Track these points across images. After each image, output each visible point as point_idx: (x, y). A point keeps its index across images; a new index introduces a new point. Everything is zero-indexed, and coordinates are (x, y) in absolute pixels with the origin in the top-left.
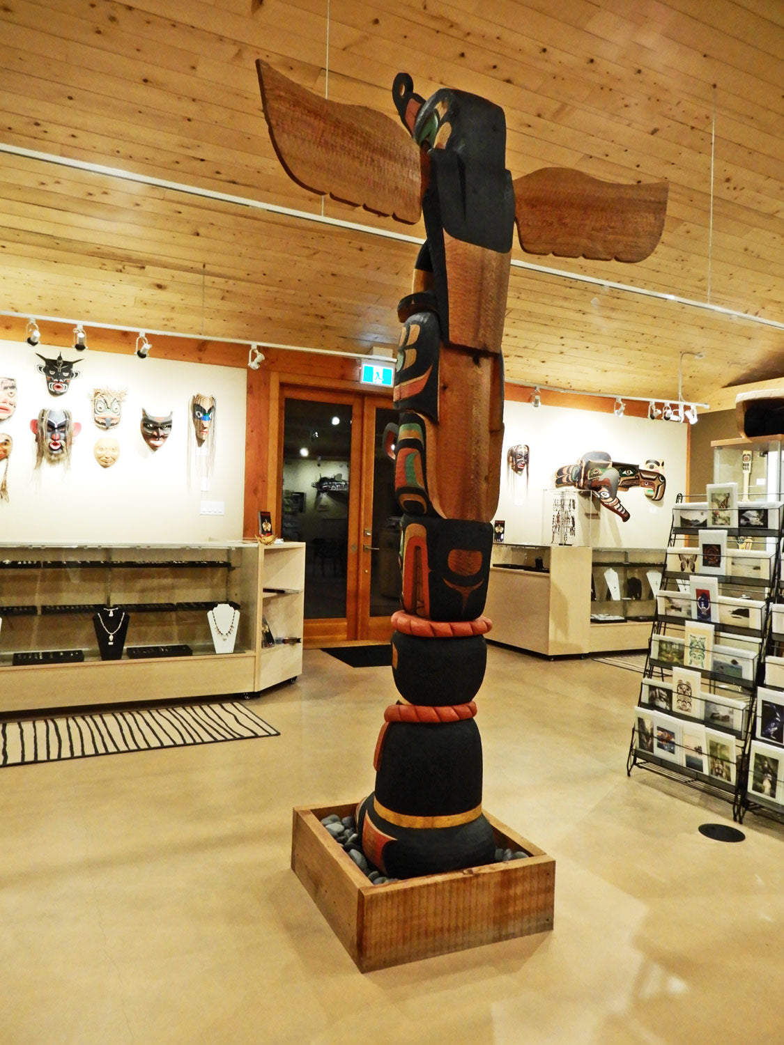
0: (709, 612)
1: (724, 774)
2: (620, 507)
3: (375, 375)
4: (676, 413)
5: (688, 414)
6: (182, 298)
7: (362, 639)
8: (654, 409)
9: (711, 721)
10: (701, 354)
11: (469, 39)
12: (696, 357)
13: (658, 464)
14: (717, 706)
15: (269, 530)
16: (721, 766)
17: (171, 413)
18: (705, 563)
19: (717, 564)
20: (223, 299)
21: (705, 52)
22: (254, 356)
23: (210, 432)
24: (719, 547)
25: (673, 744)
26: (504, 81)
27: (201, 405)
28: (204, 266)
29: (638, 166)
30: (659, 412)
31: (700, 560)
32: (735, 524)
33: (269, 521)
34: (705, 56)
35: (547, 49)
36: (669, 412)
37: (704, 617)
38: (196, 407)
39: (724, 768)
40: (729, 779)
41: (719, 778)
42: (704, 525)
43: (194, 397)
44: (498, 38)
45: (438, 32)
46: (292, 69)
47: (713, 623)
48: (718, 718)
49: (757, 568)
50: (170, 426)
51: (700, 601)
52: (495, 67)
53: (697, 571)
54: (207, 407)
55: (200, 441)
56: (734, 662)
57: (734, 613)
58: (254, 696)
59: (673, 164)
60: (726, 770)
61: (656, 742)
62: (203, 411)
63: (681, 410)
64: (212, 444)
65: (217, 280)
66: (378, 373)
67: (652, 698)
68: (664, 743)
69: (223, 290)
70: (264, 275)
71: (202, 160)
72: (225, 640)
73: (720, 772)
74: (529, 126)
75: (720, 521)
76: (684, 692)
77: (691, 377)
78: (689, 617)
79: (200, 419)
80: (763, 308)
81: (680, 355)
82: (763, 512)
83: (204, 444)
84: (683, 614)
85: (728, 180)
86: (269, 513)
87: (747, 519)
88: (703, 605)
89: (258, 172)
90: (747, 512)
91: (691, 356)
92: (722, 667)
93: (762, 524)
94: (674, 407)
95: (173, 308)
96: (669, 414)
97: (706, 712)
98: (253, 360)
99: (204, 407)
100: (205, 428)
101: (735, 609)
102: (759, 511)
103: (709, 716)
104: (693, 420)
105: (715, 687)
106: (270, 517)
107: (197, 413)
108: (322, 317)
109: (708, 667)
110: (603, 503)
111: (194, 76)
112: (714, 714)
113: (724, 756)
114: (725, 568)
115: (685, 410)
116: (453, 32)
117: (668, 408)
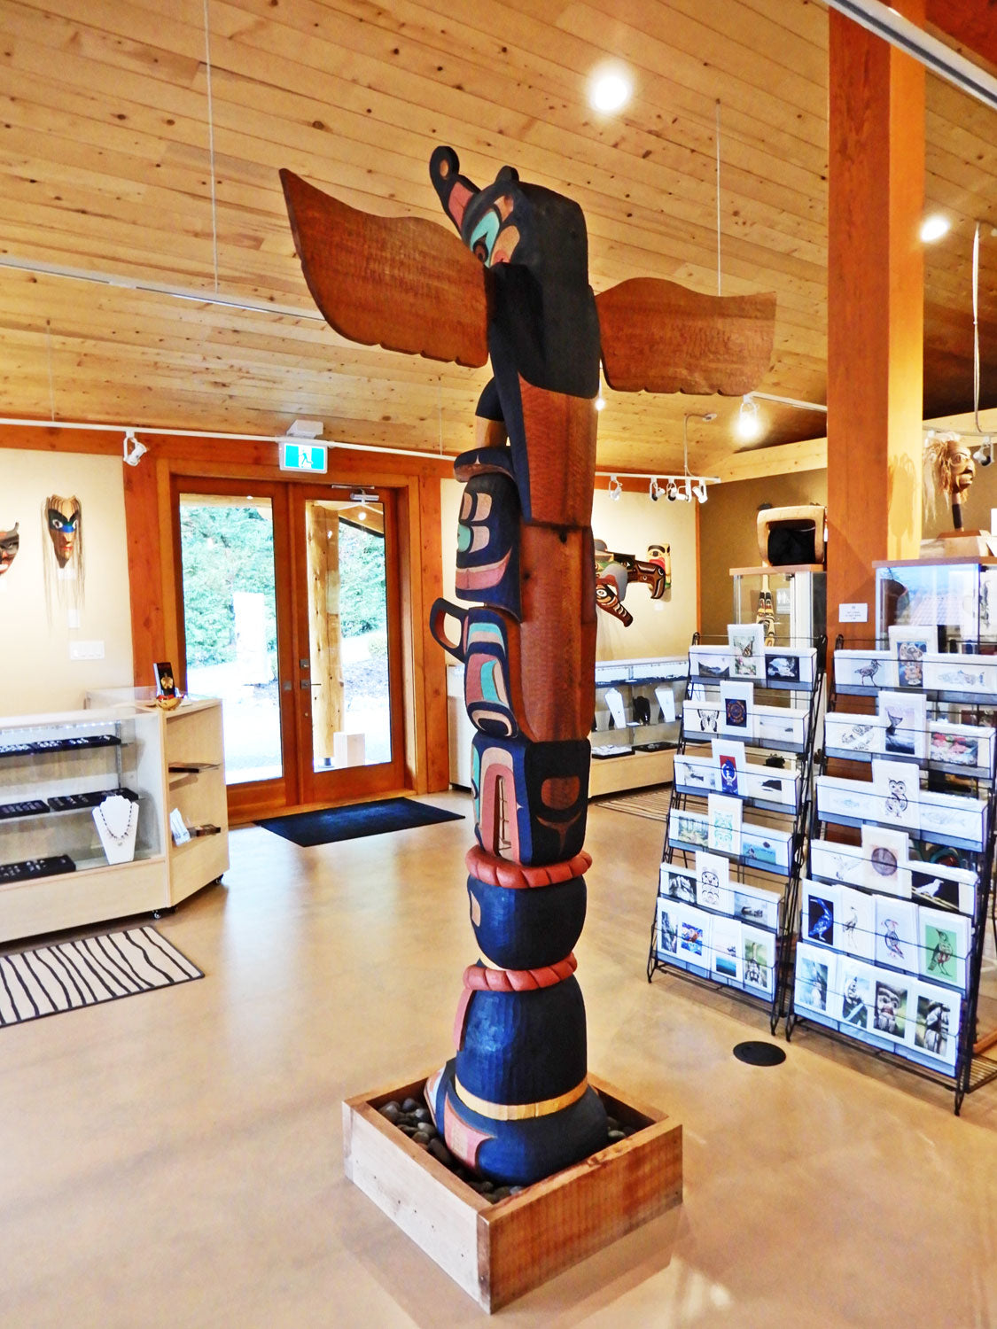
0: (735, 783)
1: (760, 979)
2: (620, 608)
3: (301, 458)
4: (683, 491)
5: (697, 491)
6: (19, 364)
7: (306, 802)
8: (656, 488)
9: (742, 916)
10: (709, 416)
11: (404, 31)
12: (704, 419)
13: (663, 550)
14: (749, 898)
15: (171, 687)
16: (756, 970)
17: (17, 524)
18: (729, 722)
19: (743, 723)
20: (79, 365)
21: (706, 60)
22: (131, 446)
23: (75, 546)
24: (744, 702)
25: (700, 944)
26: (453, 87)
27: (60, 511)
28: (48, 323)
29: (628, 196)
30: (662, 491)
31: (723, 716)
32: (761, 674)
33: (171, 675)
34: (706, 64)
35: (508, 48)
36: (675, 491)
37: (730, 791)
38: (53, 514)
39: (761, 972)
40: (765, 985)
41: (753, 983)
42: (725, 675)
43: (48, 499)
44: (443, 32)
45: (361, 20)
46: (156, 61)
47: (740, 797)
48: (749, 913)
49: (790, 730)
50: (16, 544)
51: (725, 769)
52: (440, 69)
53: (719, 731)
54: (68, 514)
55: (62, 561)
56: (767, 845)
57: (765, 784)
58: (166, 913)
59: (670, 194)
60: (763, 975)
61: (680, 941)
62: (63, 519)
63: (688, 487)
64: (80, 563)
65: (70, 340)
66: (304, 454)
67: (673, 888)
68: (690, 943)
69: (79, 354)
70: (137, 332)
71: (33, 181)
72: (120, 845)
73: (756, 977)
74: (489, 145)
75: (743, 670)
76: (711, 882)
77: (698, 442)
78: (712, 788)
79: (60, 530)
80: (780, 361)
81: (685, 417)
82: (793, 660)
83: (68, 564)
84: (705, 784)
85: (736, 214)
86: (169, 664)
87: (775, 669)
88: (728, 774)
89: (118, 198)
90: (775, 660)
91: (697, 418)
92: (753, 851)
93: (793, 675)
94: (680, 483)
95: (6, 378)
96: (674, 494)
97: (736, 905)
98: (130, 452)
99: (64, 514)
100: (68, 543)
101: (766, 779)
102: (789, 658)
103: (740, 910)
104: (703, 498)
105: (744, 874)
106: (171, 669)
107: (54, 522)
108: (224, 385)
109: (737, 851)
110: (600, 605)
111: (9, 65)
112: (744, 908)
113: (761, 959)
114: (752, 729)
115: (692, 487)
116: (382, 21)
117: (673, 486)
